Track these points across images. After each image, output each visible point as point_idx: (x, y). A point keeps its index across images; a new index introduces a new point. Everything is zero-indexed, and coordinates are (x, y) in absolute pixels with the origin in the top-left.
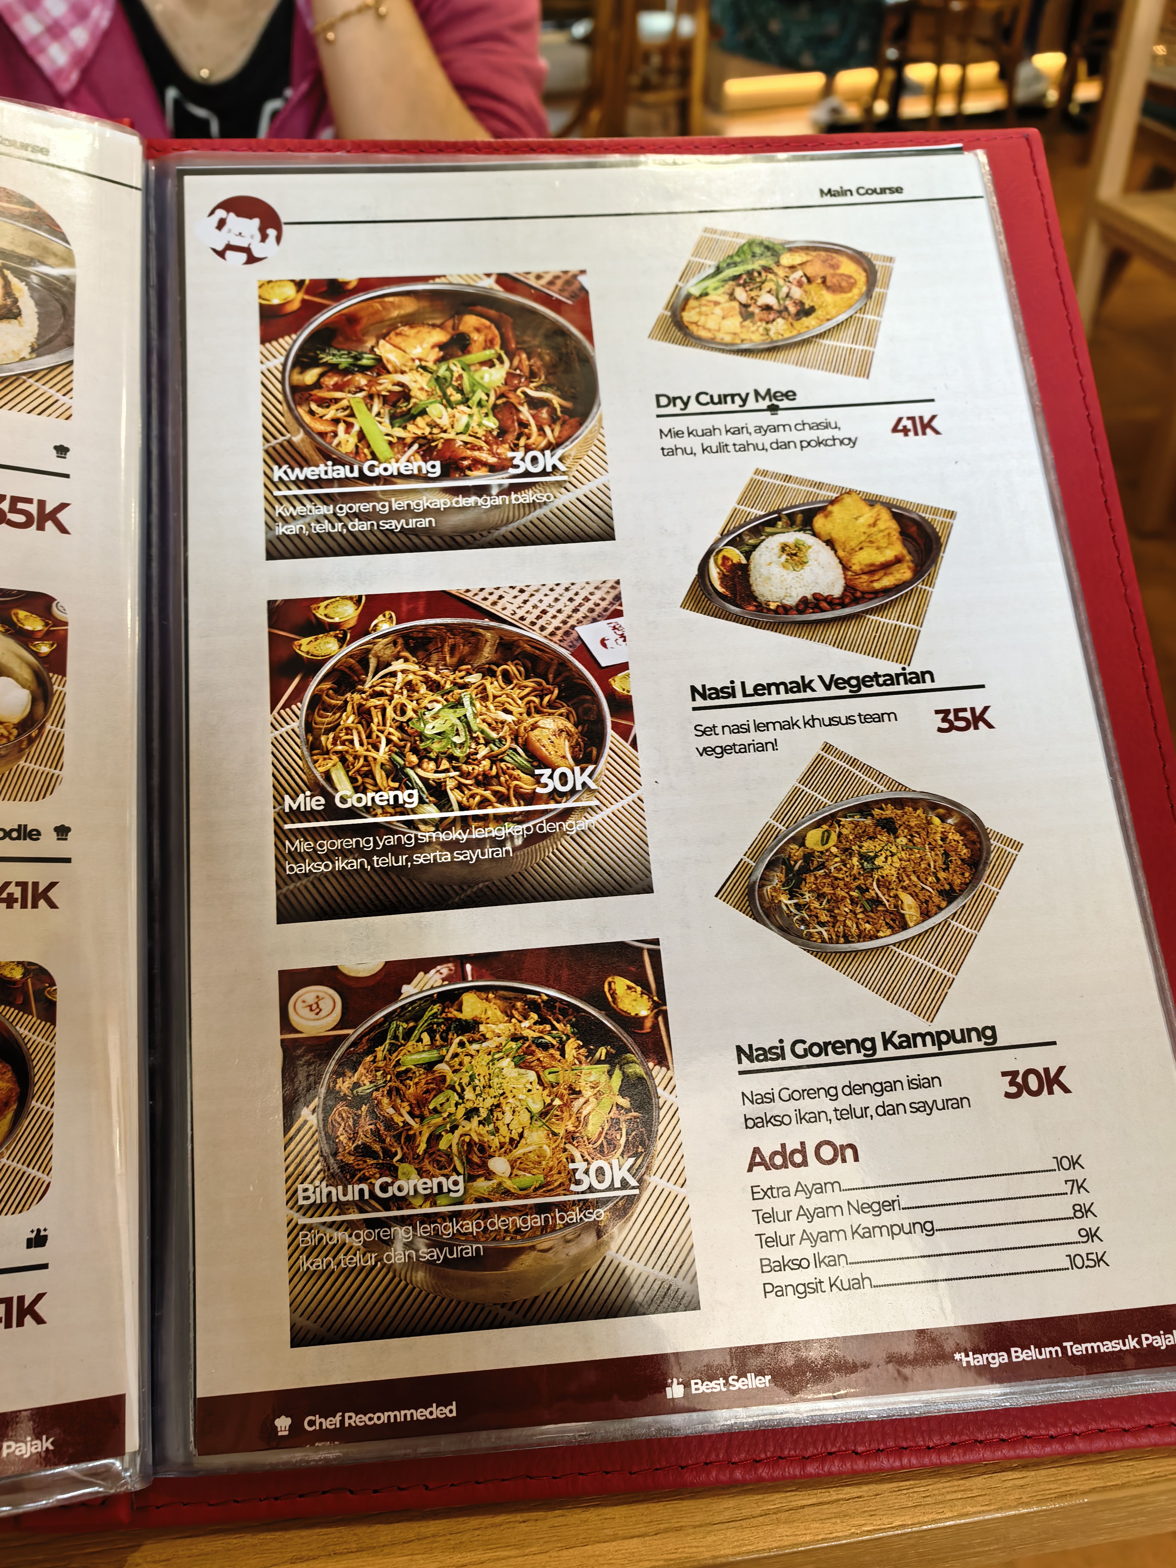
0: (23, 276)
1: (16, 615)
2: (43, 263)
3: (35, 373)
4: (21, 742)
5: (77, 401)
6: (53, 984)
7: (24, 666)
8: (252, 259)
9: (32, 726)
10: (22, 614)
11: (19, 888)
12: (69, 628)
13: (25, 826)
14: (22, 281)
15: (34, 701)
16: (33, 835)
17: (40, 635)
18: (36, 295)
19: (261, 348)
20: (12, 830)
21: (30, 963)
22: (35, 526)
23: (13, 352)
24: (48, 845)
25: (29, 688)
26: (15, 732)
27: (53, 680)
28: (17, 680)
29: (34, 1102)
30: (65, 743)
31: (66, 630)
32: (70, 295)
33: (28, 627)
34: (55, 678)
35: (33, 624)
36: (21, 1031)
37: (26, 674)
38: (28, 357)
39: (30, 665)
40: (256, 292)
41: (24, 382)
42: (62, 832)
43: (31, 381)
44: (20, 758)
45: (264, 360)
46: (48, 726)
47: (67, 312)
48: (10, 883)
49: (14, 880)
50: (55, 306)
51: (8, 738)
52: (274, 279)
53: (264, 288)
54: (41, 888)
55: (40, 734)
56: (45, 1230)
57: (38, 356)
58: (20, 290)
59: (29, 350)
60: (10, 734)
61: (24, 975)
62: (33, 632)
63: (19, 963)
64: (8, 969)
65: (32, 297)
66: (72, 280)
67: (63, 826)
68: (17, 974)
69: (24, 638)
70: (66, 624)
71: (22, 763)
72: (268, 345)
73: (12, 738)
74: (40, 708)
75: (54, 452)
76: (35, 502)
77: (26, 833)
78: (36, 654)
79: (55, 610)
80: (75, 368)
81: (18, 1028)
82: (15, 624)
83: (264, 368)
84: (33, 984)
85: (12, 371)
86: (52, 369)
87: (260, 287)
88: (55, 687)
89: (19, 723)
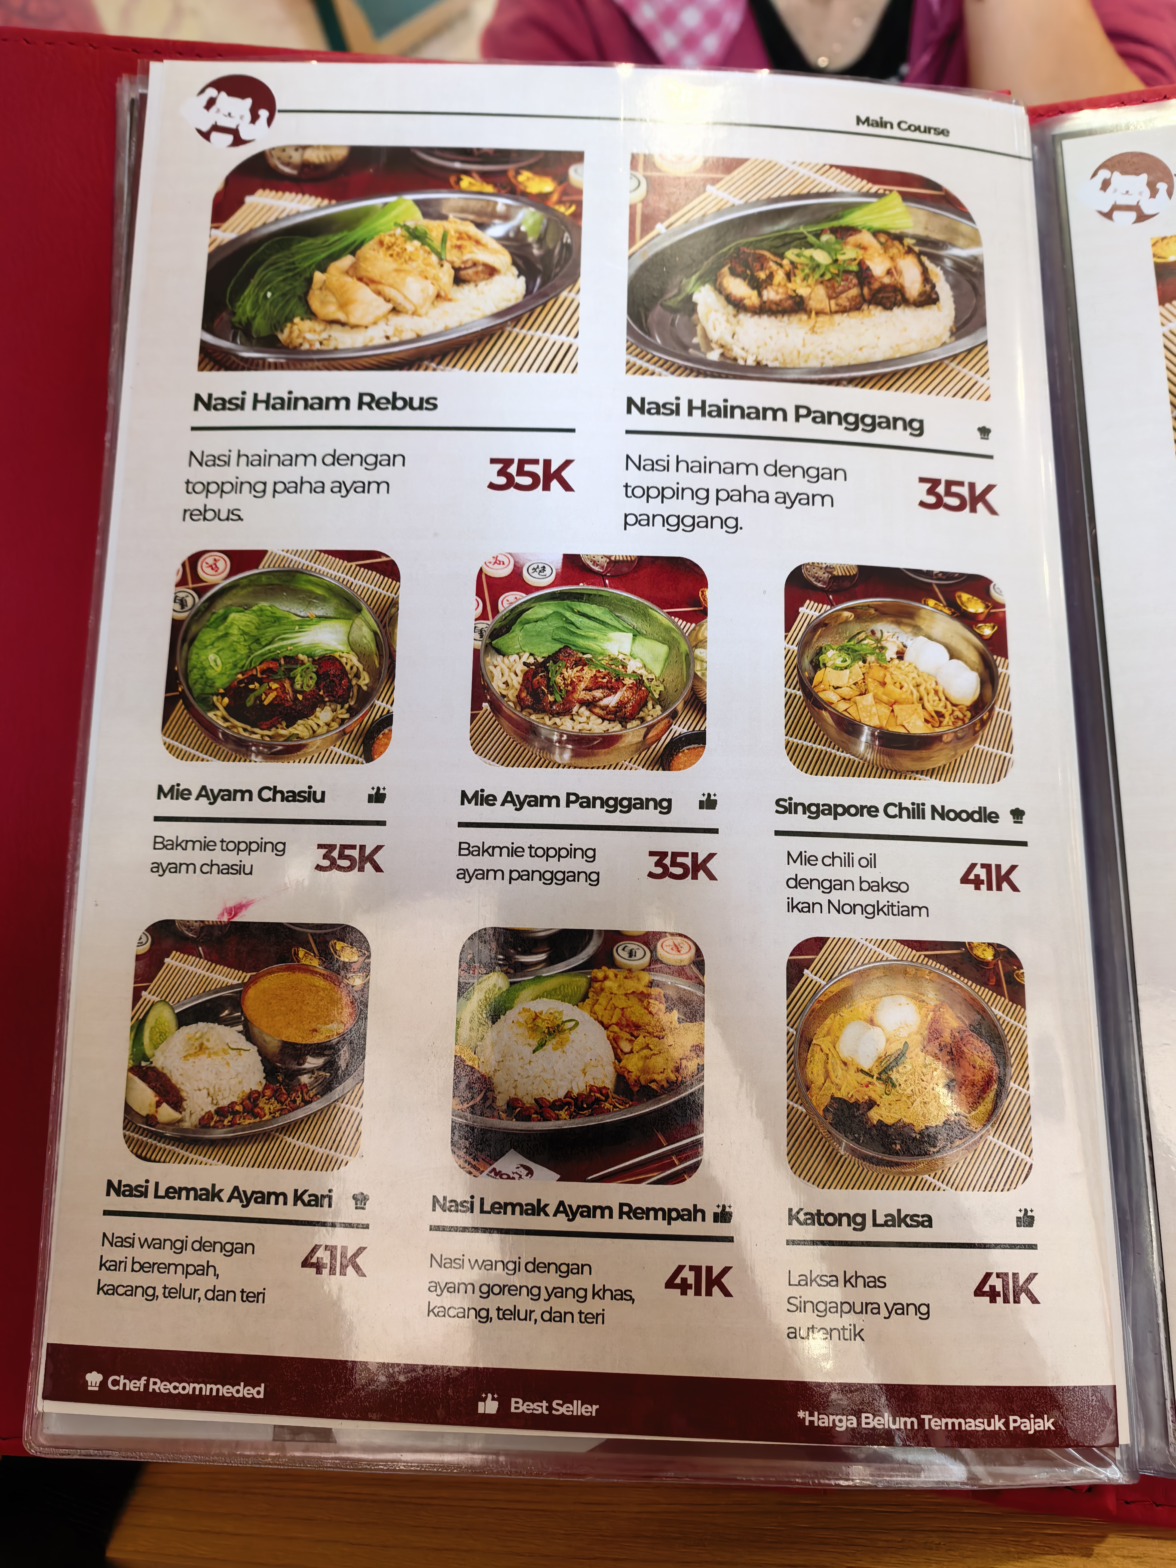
0: (936, 259)
1: (960, 597)
2: (954, 246)
3: (955, 356)
4: (975, 724)
5: (993, 381)
6: (1020, 967)
7: (972, 649)
8: (1142, 217)
9: (982, 709)
10: (965, 597)
11: (984, 870)
12: (1007, 609)
13: (985, 808)
14: (937, 265)
15: (983, 683)
16: (991, 817)
17: (982, 618)
18: (950, 278)
19: (1161, 309)
20: (974, 812)
21: (999, 946)
22: (968, 509)
23: (936, 337)
24: (1005, 828)
25: (977, 670)
26: (969, 714)
27: (998, 663)
28: (966, 662)
29: (1012, 1083)
30: (1013, 725)
31: (1004, 612)
32: (980, 275)
33: (971, 610)
34: (999, 660)
35: (975, 607)
36: (996, 1012)
37: (973, 657)
38: (948, 341)
39: (976, 648)
40: (1150, 251)
41: (947, 366)
42: (1018, 814)
43: (953, 365)
44: (975, 740)
45: (1165, 321)
46: (997, 709)
47: (978, 292)
48: (976, 864)
49: (979, 862)
50: (966, 286)
51: (963, 720)
52: (1168, 235)
53: (1159, 244)
54: (1003, 871)
55: (990, 717)
56: (1032, 1211)
57: (958, 338)
58: (937, 275)
59: (948, 334)
60: (965, 716)
61: (994, 956)
62: (976, 615)
63: (989, 944)
64: (981, 950)
65: (947, 280)
66: (981, 260)
67: (1017, 809)
68: (989, 955)
69: (969, 620)
70: (1003, 606)
71: (977, 745)
72: (1168, 305)
73: (967, 720)
74: (988, 692)
75: (978, 434)
76: (966, 485)
77: (987, 816)
78: (980, 637)
79: (993, 593)
80: (989, 347)
81: (993, 1009)
82: (960, 607)
83: (1166, 330)
84: (1003, 966)
85: (935, 356)
86: (969, 351)
87: (1154, 245)
88: (1000, 670)
89: (971, 706)
